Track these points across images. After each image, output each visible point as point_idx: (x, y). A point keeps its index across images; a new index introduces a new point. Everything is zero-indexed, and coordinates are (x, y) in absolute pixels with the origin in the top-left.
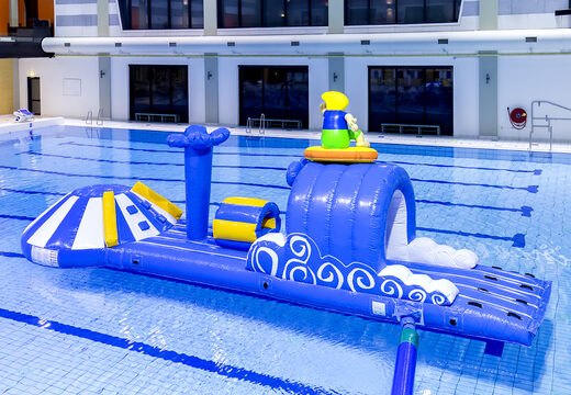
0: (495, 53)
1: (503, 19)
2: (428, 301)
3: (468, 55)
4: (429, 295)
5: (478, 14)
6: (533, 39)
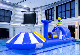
0: (15, 27)
5: (13, 22)
6: (20, 26)
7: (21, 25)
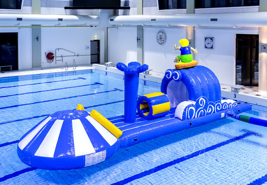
0: (40, 26)
1: (43, 9)
3: (26, 27)
5: (31, 6)
6: (61, 20)
7: (64, 17)
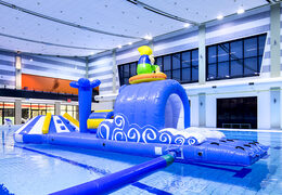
0: (279, 88)
2: (186, 143)
4: (186, 140)
5: (270, 72)
